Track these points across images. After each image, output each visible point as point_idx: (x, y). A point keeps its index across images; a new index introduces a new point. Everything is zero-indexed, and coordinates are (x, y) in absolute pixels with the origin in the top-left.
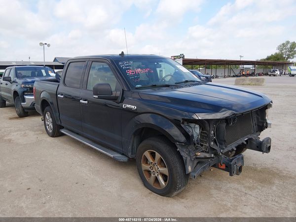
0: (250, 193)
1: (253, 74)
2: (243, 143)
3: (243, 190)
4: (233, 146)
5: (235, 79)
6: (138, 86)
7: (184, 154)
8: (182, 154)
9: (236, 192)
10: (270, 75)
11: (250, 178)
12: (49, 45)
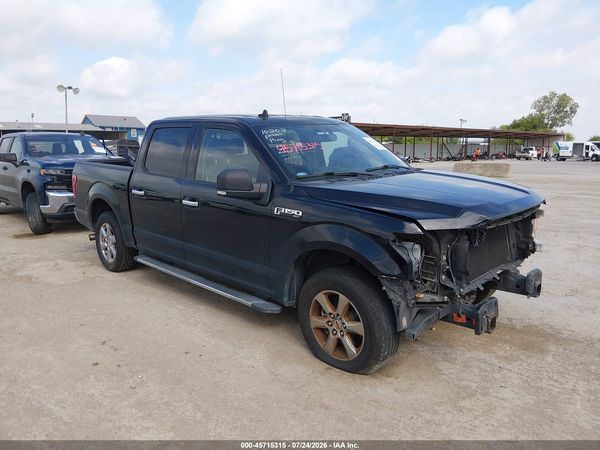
0: (508, 366)
1: (485, 156)
2: (494, 278)
3: (496, 362)
4: (477, 284)
5: (452, 164)
6: (302, 174)
7: (395, 296)
8: (391, 296)
9: (482, 365)
10: (519, 158)
11: (506, 342)
12: (76, 91)
